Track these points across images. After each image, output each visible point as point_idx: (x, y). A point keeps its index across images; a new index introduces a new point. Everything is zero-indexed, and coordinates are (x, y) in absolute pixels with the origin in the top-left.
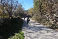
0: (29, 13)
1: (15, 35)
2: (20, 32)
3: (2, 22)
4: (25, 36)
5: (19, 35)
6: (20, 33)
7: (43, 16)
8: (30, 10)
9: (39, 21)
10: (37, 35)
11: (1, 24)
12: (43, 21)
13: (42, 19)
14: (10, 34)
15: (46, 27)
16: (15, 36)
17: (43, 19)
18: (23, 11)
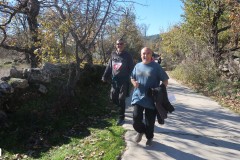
0: (164, 48)
1: (88, 134)
2: (111, 125)
3: (47, 79)
4: (129, 143)
5: (105, 135)
6: (111, 131)
7: (226, 62)
8: (168, 36)
9: (203, 85)
10: (184, 146)
11: (44, 88)
12: (222, 88)
13: (219, 75)
14: (73, 130)
15: (234, 115)
16: (87, 139)
17: (223, 77)
18: (137, 40)
